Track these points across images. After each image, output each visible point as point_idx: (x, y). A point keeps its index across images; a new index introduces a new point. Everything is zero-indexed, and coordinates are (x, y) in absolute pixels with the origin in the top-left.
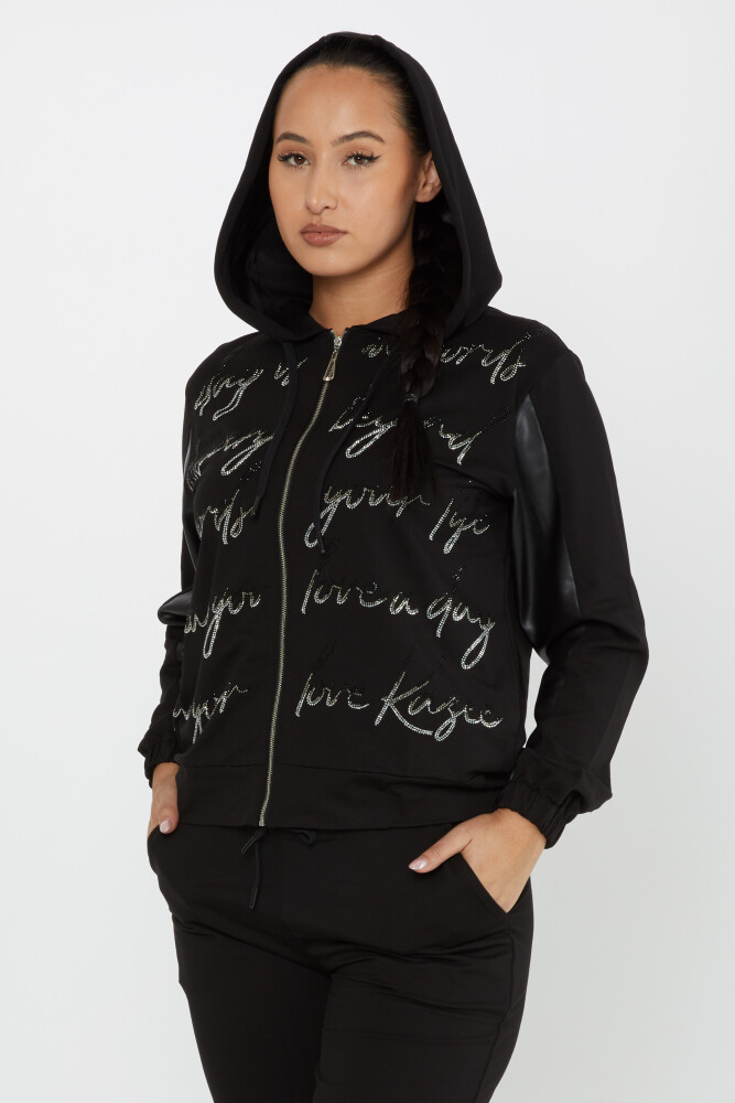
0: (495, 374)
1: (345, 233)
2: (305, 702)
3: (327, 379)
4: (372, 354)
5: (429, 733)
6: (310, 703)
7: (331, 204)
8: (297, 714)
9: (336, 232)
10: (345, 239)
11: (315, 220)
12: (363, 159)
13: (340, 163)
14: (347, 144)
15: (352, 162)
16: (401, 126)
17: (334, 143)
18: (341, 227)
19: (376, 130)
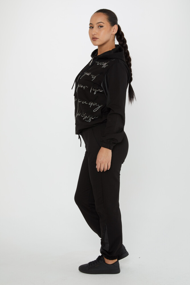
0: (103, 66)
1: (98, 38)
7: (96, 34)
9: (97, 38)
10: (98, 39)
11: (93, 36)
12: (102, 27)
13: (97, 27)
14: (98, 24)
15: (100, 27)
16: (108, 21)
17: (96, 24)
18: (97, 37)
19: (103, 22)
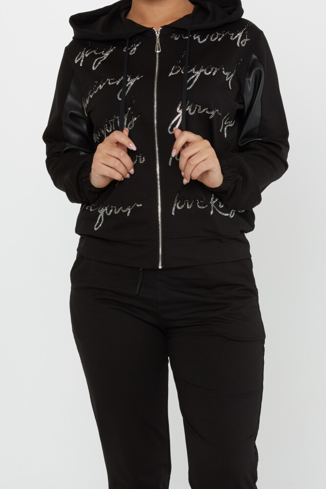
0: (238, 42)
2: (176, 207)
3: (158, 52)
4: (176, 39)
5: (227, 215)
6: (178, 208)
8: (173, 214)
